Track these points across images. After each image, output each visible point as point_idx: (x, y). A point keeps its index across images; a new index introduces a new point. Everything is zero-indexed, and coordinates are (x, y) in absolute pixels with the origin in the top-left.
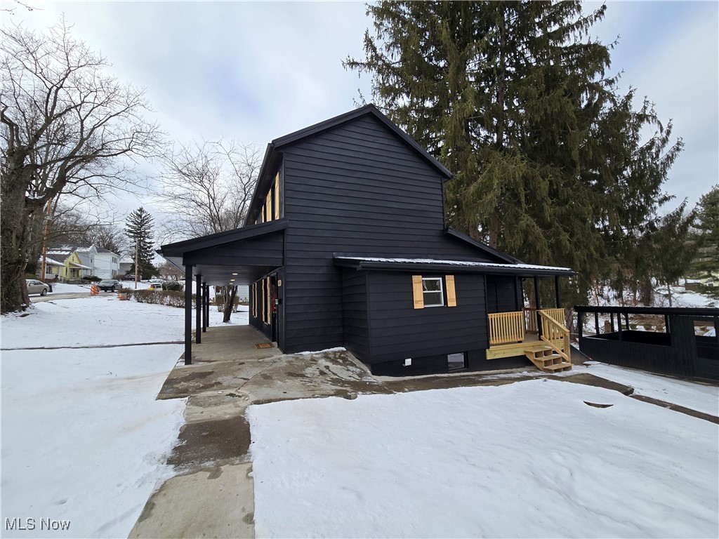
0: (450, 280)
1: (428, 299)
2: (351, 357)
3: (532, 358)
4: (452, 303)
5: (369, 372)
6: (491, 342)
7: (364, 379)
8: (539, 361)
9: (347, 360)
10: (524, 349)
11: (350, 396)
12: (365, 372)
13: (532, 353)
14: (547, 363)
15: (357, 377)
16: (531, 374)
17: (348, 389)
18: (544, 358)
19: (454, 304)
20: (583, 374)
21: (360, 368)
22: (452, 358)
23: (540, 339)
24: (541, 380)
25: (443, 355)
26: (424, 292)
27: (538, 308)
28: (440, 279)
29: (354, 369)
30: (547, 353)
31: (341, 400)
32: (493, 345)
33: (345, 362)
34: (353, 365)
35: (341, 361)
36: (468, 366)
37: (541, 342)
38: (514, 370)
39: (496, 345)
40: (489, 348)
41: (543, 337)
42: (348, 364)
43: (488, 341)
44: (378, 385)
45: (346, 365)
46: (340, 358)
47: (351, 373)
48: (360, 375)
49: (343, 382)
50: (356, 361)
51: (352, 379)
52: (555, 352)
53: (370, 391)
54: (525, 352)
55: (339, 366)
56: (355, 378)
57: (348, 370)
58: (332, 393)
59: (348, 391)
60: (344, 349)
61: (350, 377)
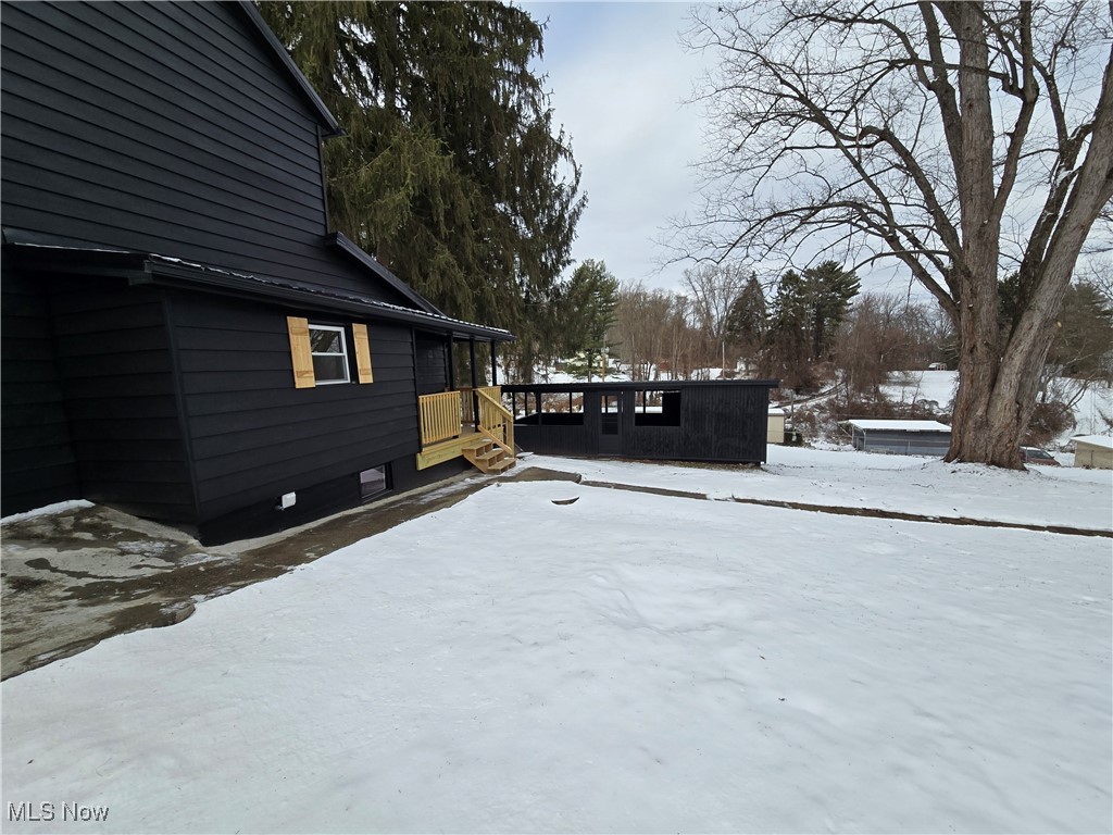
0: (361, 332)
1: (321, 368)
2: (119, 519)
3: (471, 458)
4: (366, 378)
5: (194, 542)
6: (424, 442)
7: (187, 562)
8: (483, 461)
9: (108, 529)
10: (461, 447)
11: (173, 615)
12: (182, 546)
13: (472, 451)
14: (491, 461)
15: (163, 563)
16: (477, 481)
17: (153, 599)
18: (487, 456)
19: (370, 379)
20: (529, 469)
21: (161, 540)
22: (367, 476)
23: (477, 430)
24: (494, 486)
25: (353, 475)
26: (314, 354)
27: (474, 387)
28: (342, 330)
29: (145, 546)
30: (487, 448)
31: (146, 636)
32: (426, 446)
33: (103, 535)
34: (135, 536)
35: (88, 536)
36: (392, 486)
37: (478, 434)
38: (451, 479)
39: (429, 445)
40: (420, 451)
41: (480, 427)
42: (117, 539)
43: (420, 440)
44: (233, 565)
45: (112, 543)
46: (78, 527)
47: (137, 560)
48: (168, 555)
49: (127, 588)
50: (142, 526)
51: (148, 572)
52: (495, 446)
53: (224, 584)
54: (463, 450)
55: (85, 550)
56: (155, 566)
57: (123, 553)
58: (105, 627)
59: (158, 606)
60: (85, 503)
61: (138, 567)
